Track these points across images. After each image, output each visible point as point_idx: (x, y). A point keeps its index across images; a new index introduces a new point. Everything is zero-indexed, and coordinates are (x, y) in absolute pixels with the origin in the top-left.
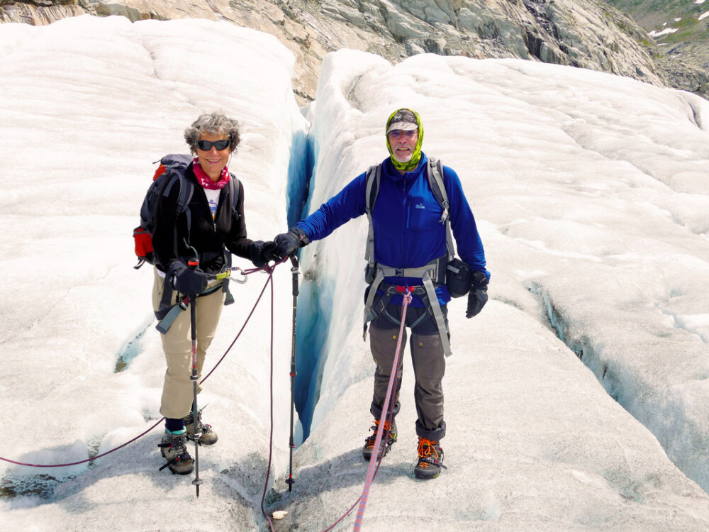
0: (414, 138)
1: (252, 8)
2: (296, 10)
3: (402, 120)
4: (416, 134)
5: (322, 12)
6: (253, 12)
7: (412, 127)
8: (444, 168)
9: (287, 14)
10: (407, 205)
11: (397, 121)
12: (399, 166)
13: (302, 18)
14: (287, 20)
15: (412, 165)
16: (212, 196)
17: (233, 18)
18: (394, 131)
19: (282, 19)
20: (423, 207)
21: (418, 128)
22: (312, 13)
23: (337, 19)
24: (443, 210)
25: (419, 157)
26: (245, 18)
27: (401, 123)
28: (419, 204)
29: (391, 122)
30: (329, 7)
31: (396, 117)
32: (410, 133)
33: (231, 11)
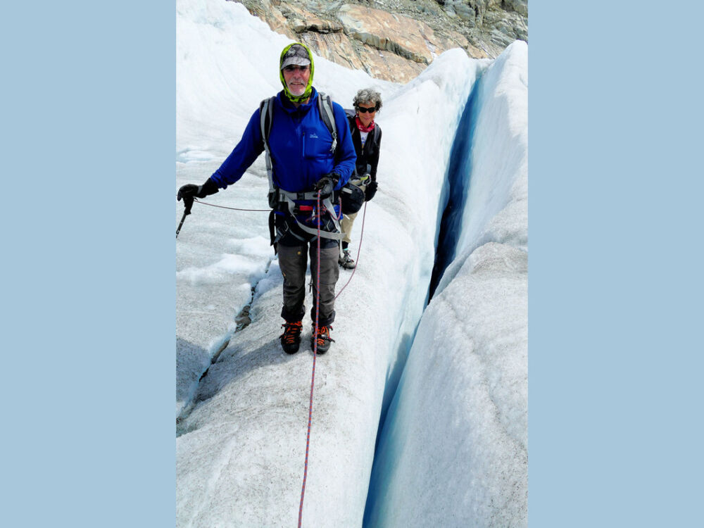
0: (306, 74)
1: (448, 37)
2: (475, 39)
3: (296, 54)
4: (308, 70)
5: (492, 41)
6: (449, 39)
7: (305, 63)
8: (333, 103)
9: (470, 41)
10: (302, 136)
11: (291, 56)
12: (293, 98)
13: (478, 44)
14: (470, 45)
15: (304, 98)
16: (364, 136)
17: (436, 43)
18: (288, 66)
19: (466, 45)
20: (317, 137)
21: (311, 64)
22: (485, 41)
23: (501, 45)
24: (334, 139)
25: (311, 91)
26: (443, 43)
27: (295, 58)
28: (313, 134)
29: (284, 57)
30: (497, 37)
31: (290, 52)
32: (303, 68)
33: (434, 39)
